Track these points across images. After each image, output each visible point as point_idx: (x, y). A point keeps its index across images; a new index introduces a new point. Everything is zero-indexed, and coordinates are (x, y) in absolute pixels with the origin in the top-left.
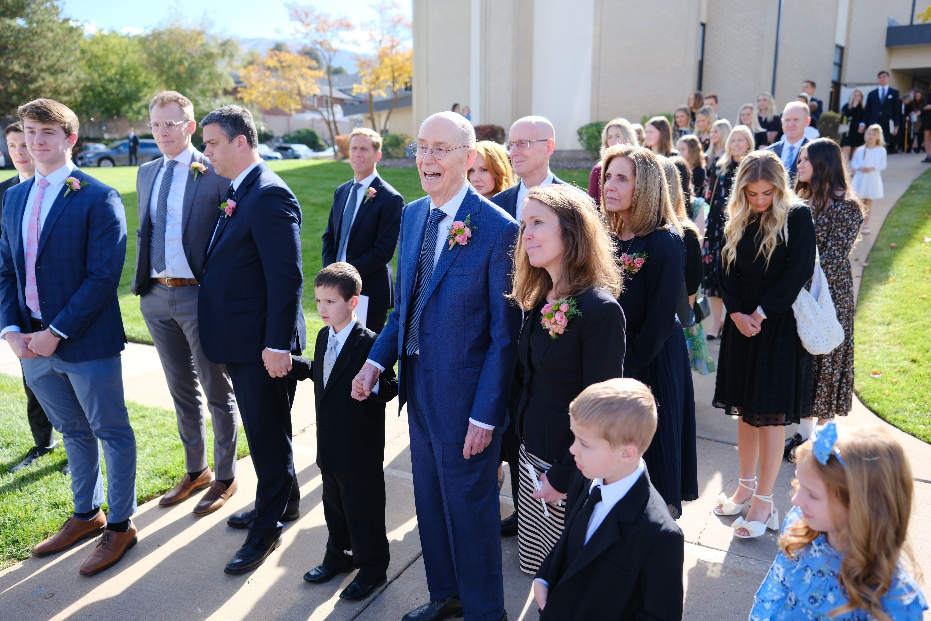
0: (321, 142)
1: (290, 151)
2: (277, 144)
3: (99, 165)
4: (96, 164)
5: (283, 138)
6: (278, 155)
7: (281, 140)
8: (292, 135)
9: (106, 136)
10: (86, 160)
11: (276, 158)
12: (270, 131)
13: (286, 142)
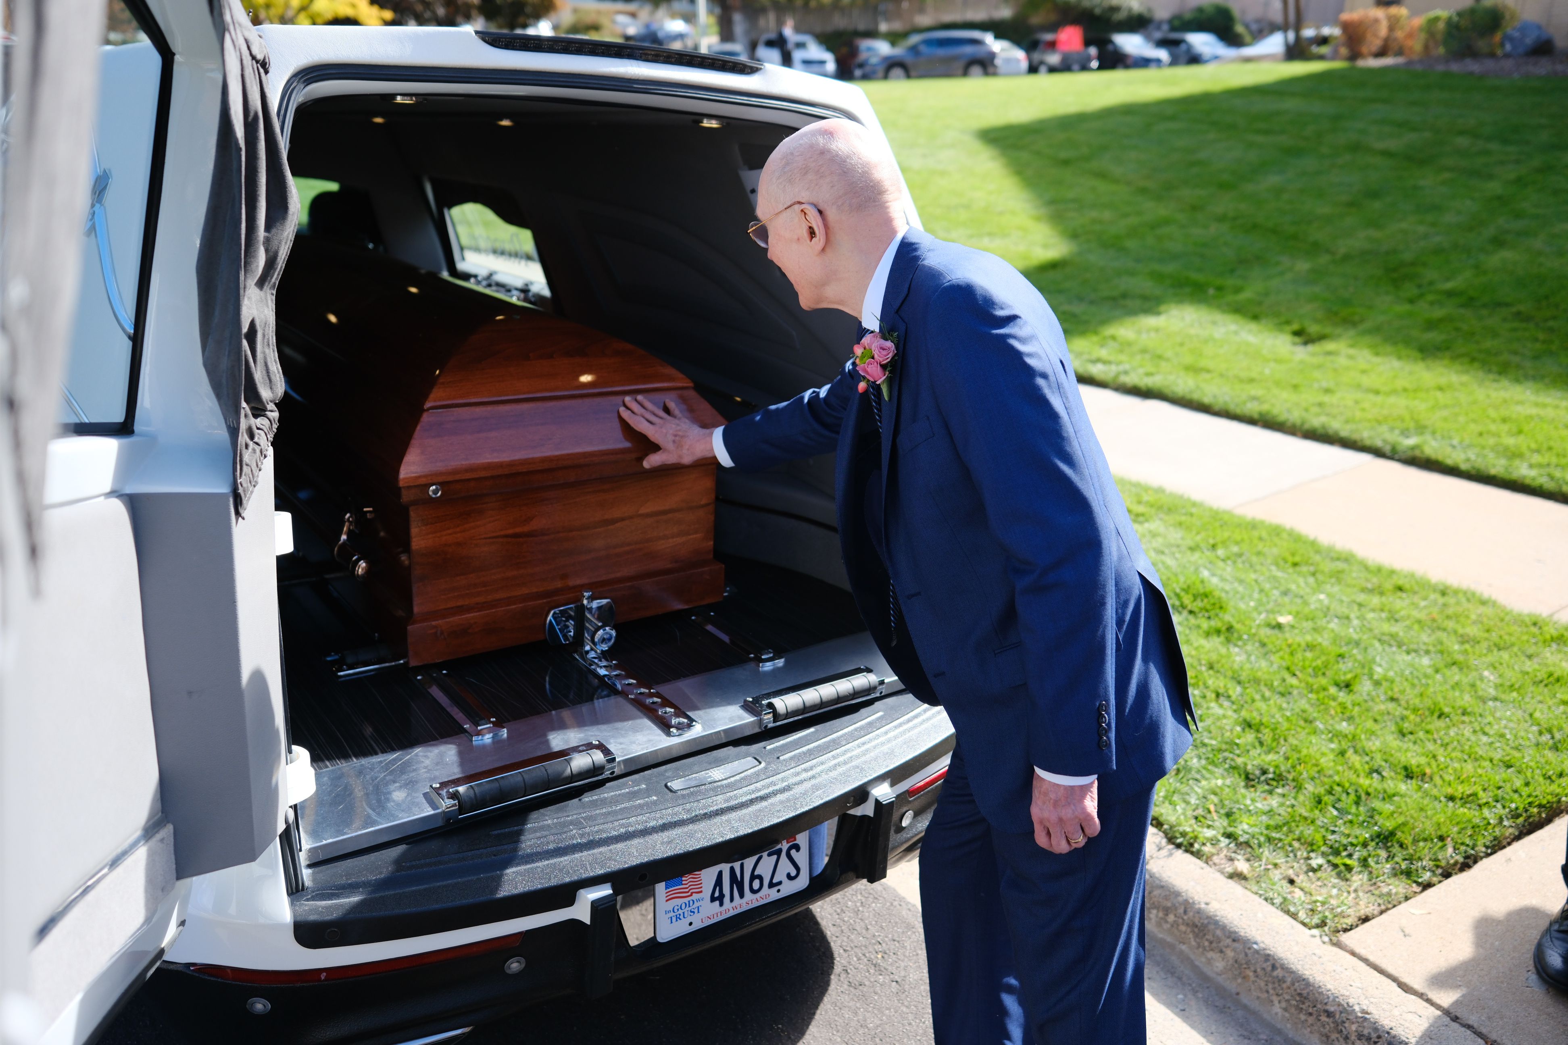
0: (1239, 29)
1: (1183, 47)
2: (1158, 35)
3: (886, 77)
4: (881, 73)
5: (1170, 21)
6: (1163, 54)
7: (1165, 27)
8: (1188, 16)
9: (883, 27)
10: (867, 69)
11: (1158, 62)
12: (1150, 10)
13: (1173, 29)
